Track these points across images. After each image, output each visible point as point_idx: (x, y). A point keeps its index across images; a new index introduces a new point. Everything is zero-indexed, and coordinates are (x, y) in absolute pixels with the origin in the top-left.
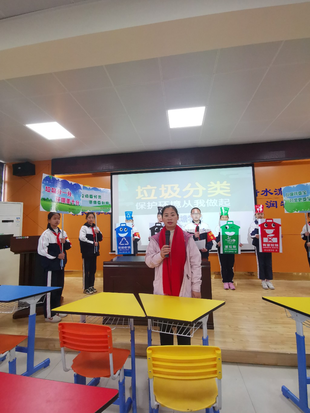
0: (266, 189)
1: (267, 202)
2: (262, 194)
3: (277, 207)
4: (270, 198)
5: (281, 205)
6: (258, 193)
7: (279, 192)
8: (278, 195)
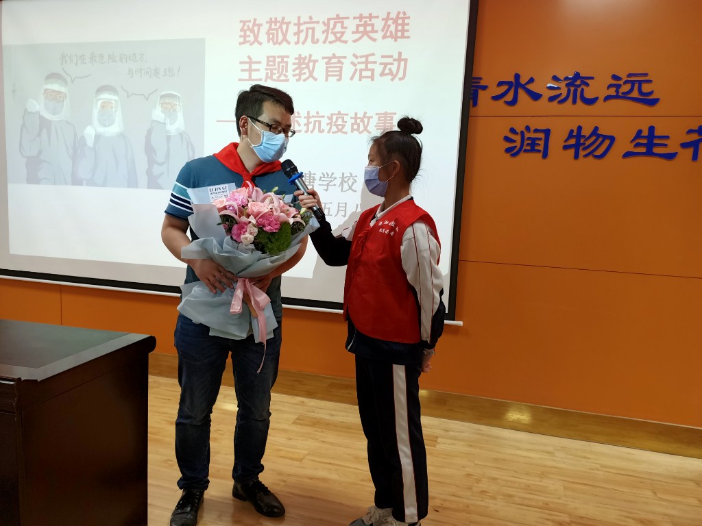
0: (517, 76)
1: (513, 131)
2: (496, 98)
3: (545, 156)
4: (528, 114)
5: (566, 148)
6: (481, 93)
7: (564, 91)
8: (560, 102)
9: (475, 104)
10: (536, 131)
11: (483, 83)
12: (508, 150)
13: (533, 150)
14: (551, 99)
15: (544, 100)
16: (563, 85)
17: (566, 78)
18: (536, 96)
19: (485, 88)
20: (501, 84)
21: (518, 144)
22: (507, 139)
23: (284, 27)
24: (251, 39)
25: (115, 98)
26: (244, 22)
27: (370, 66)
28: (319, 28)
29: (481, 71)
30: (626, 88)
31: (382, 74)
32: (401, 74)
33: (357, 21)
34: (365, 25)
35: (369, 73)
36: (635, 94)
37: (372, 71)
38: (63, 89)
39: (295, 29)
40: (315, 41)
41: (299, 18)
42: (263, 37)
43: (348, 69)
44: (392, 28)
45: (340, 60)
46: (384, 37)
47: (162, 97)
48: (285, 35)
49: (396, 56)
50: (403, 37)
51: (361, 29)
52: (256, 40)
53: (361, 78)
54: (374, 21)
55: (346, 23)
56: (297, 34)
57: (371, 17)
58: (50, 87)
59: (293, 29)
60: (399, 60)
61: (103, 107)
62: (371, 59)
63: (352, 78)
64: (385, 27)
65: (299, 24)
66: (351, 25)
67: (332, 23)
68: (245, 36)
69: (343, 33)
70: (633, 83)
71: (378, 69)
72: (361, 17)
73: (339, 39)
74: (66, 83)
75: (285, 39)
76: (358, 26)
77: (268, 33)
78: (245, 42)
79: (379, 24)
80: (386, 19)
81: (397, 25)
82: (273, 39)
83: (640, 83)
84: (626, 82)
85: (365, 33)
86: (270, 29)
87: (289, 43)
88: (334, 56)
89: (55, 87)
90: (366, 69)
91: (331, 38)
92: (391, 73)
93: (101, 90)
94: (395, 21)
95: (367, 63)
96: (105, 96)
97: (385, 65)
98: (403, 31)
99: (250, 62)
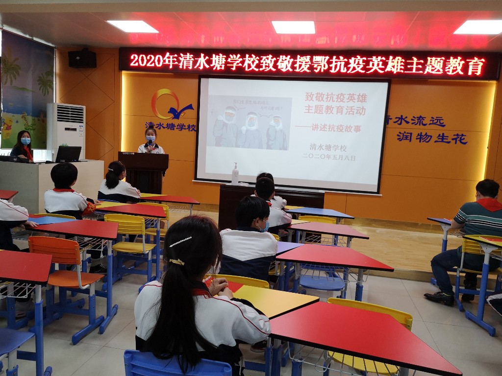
0: (402, 116)
2: (395, 122)
3: (410, 141)
4: (405, 128)
5: (417, 139)
6: (390, 120)
7: (417, 121)
8: (416, 124)
9: (388, 124)
10: (408, 133)
11: (390, 117)
12: (398, 139)
13: (406, 139)
14: (413, 123)
15: (410, 123)
16: (416, 119)
17: (417, 117)
18: (408, 122)
19: (391, 119)
20: (396, 118)
21: (402, 137)
22: (398, 135)
23: (322, 96)
24: (310, 99)
25: (256, 116)
26: (308, 93)
27: (353, 110)
28: (335, 97)
29: (390, 114)
30: (436, 121)
31: (357, 113)
32: (363, 113)
33: (349, 96)
34: (351, 97)
35: (352, 113)
36: (438, 123)
37: (353, 112)
38: (234, 112)
39: (326, 97)
40: (333, 101)
41: (328, 93)
42: (314, 98)
43: (345, 111)
44: (361, 99)
45: (342, 108)
46: (358, 101)
47: (274, 117)
48: (322, 99)
49: (362, 108)
50: (364, 101)
51: (350, 98)
52: (312, 99)
53: (349, 114)
54: (354, 96)
55: (345, 96)
56: (327, 98)
57: (353, 95)
58: (228, 111)
59: (325, 97)
60: (363, 109)
61: (250, 120)
62: (353, 108)
63: (346, 114)
64: (359, 98)
65: (328, 95)
66: (346, 97)
67: (340, 96)
68: (307, 98)
69: (343, 99)
70: (438, 120)
71: (355, 111)
72: (350, 94)
73: (342, 101)
74: (235, 110)
75: (322, 100)
76: (349, 97)
77: (316, 97)
78: (308, 100)
79: (356, 97)
80: (359, 96)
81: (362, 98)
82: (318, 99)
83: (440, 120)
84: (436, 119)
85: (351, 99)
86: (317, 96)
87: (324, 101)
88: (340, 106)
89: (231, 111)
90: (351, 111)
91: (339, 100)
92: (360, 113)
93: (249, 114)
94: (362, 96)
95: (352, 109)
96: (252, 116)
97: (358, 110)
98: (364, 100)
99: (309, 107)
